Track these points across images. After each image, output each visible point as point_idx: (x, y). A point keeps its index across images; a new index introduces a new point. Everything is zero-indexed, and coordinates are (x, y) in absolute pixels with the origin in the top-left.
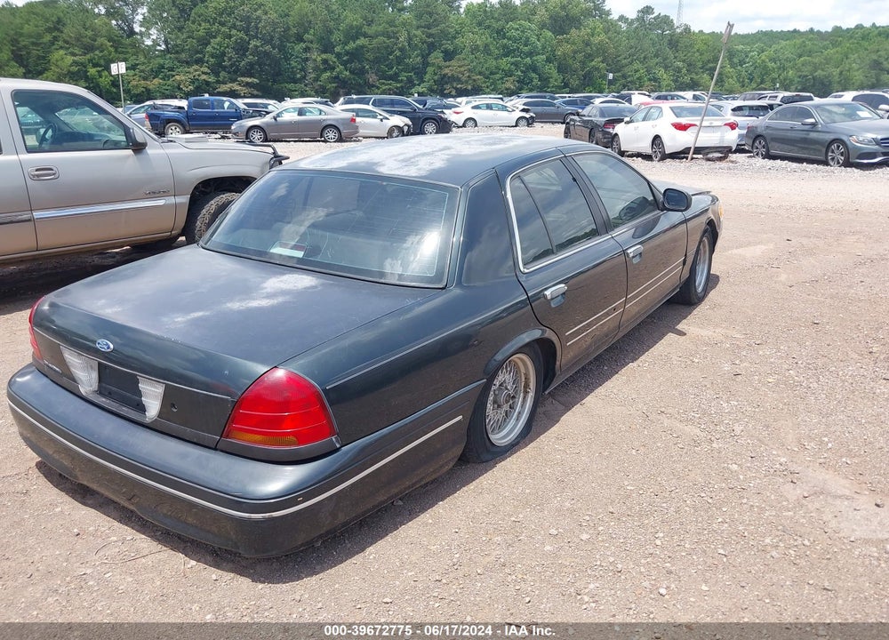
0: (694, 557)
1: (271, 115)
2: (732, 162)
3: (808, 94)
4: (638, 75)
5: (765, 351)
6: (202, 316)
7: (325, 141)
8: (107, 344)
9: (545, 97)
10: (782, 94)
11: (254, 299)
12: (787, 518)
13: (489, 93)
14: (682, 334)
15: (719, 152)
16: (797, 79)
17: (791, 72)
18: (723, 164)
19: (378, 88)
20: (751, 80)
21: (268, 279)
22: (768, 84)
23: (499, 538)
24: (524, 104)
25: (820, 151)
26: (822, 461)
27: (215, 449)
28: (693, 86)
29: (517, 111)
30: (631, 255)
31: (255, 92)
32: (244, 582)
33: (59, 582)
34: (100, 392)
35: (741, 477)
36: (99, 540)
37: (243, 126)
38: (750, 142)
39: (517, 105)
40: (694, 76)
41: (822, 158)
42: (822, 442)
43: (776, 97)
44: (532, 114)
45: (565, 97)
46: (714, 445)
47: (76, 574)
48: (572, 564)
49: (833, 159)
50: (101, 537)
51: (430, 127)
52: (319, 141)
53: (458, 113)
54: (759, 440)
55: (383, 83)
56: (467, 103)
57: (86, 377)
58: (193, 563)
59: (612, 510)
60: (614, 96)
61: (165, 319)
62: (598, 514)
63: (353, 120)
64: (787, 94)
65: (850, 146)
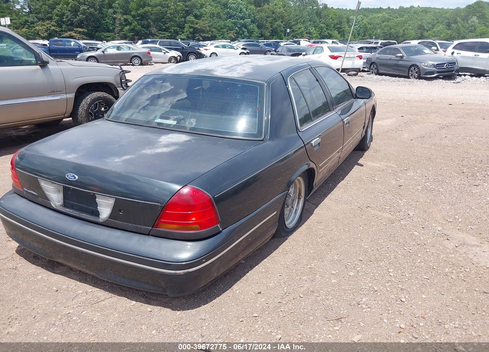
0: (413, 281)
1: (101, 50)
2: (361, 76)
3: (394, 41)
4: (300, 31)
5: (411, 173)
6: (131, 158)
7: (133, 65)
8: (73, 176)
9: (253, 41)
10: (380, 42)
11: (158, 148)
12: (451, 258)
13: (220, 39)
14: (362, 165)
15: (354, 71)
16: (381, 35)
17: (379, 30)
18: (357, 78)
19: (157, 36)
20: (359, 35)
21: (161, 136)
22: (367, 37)
23: (305, 277)
24: (243, 45)
25: (405, 71)
26: (459, 228)
27: (148, 235)
28: (330, 37)
29: (240, 49)
30: (346, 122)
31: (85, 37)
32: (167, 312)
33: (54, 319)
34: (65, 205)
35: (422, 238)
36: (71, 293)
37: (84, 56)
38: (369, 66)
39: (239, 46)
40: (329, 32)
41: (406, 75)
42: (455, 218)
43: (378, 43)
44: (248, 51)
45: (264, 42)
46: (402, 222)
47: (63, 313)
48: (350, 289)
49: (412, 75)
50: (72, 291)
51: (192, 57)
52: (129, 65)
53: (207, 50)
54: (424, 219)
55: (160, 33)
56: (211, 44)
57: (56, 197)
58: (134, 302)
59: (361, 259)
60: (291, 42)
61: (108, 160)
62: (354, 261)
63: (149, 53)
64: (383, 41)
65: (421, 68)
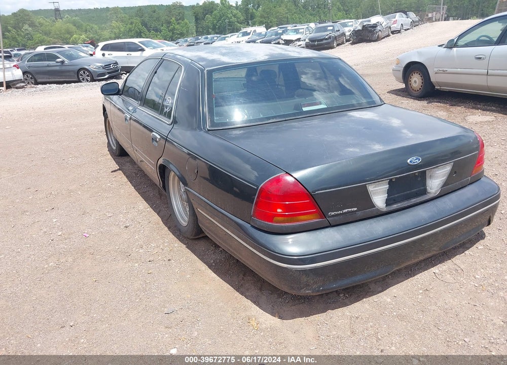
41: (76, 79)
49: (83, 79)
65: (91, 71)
